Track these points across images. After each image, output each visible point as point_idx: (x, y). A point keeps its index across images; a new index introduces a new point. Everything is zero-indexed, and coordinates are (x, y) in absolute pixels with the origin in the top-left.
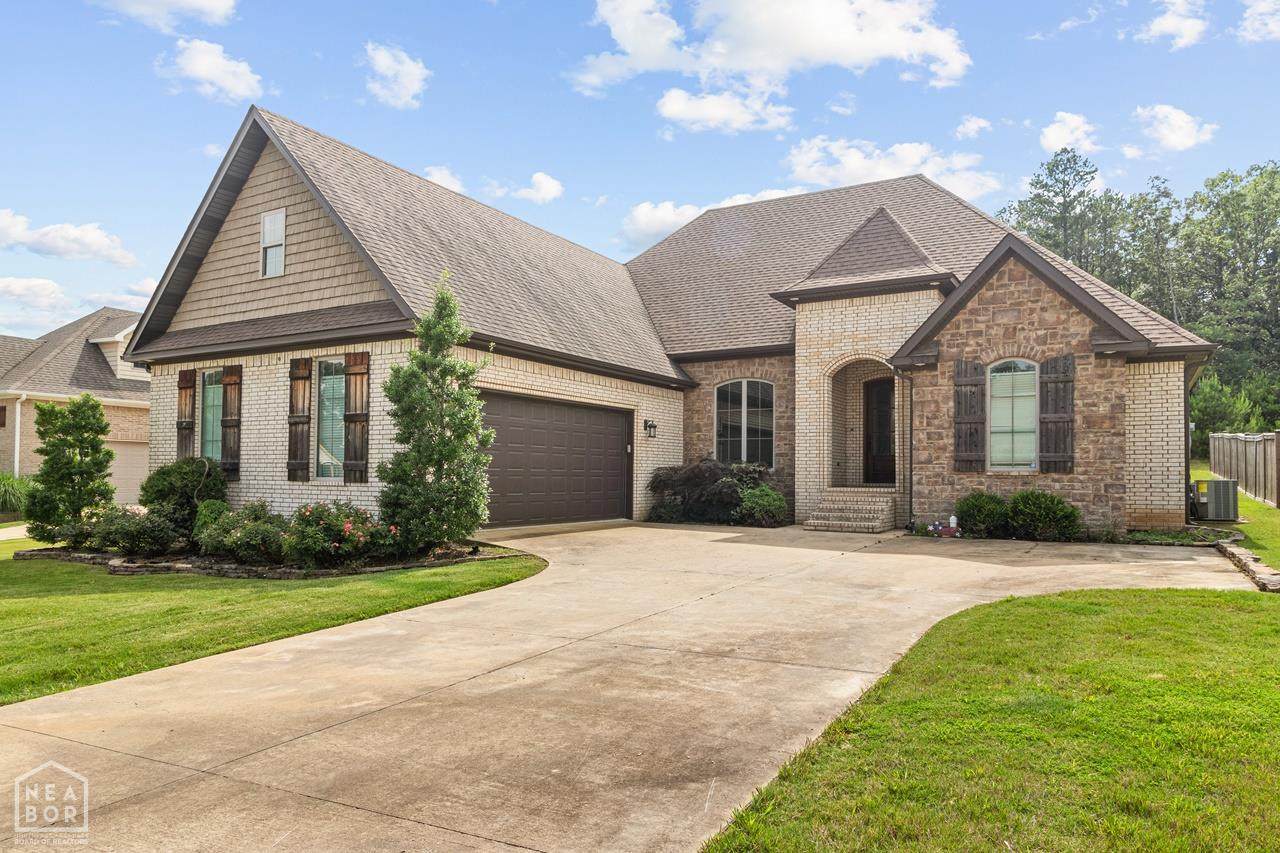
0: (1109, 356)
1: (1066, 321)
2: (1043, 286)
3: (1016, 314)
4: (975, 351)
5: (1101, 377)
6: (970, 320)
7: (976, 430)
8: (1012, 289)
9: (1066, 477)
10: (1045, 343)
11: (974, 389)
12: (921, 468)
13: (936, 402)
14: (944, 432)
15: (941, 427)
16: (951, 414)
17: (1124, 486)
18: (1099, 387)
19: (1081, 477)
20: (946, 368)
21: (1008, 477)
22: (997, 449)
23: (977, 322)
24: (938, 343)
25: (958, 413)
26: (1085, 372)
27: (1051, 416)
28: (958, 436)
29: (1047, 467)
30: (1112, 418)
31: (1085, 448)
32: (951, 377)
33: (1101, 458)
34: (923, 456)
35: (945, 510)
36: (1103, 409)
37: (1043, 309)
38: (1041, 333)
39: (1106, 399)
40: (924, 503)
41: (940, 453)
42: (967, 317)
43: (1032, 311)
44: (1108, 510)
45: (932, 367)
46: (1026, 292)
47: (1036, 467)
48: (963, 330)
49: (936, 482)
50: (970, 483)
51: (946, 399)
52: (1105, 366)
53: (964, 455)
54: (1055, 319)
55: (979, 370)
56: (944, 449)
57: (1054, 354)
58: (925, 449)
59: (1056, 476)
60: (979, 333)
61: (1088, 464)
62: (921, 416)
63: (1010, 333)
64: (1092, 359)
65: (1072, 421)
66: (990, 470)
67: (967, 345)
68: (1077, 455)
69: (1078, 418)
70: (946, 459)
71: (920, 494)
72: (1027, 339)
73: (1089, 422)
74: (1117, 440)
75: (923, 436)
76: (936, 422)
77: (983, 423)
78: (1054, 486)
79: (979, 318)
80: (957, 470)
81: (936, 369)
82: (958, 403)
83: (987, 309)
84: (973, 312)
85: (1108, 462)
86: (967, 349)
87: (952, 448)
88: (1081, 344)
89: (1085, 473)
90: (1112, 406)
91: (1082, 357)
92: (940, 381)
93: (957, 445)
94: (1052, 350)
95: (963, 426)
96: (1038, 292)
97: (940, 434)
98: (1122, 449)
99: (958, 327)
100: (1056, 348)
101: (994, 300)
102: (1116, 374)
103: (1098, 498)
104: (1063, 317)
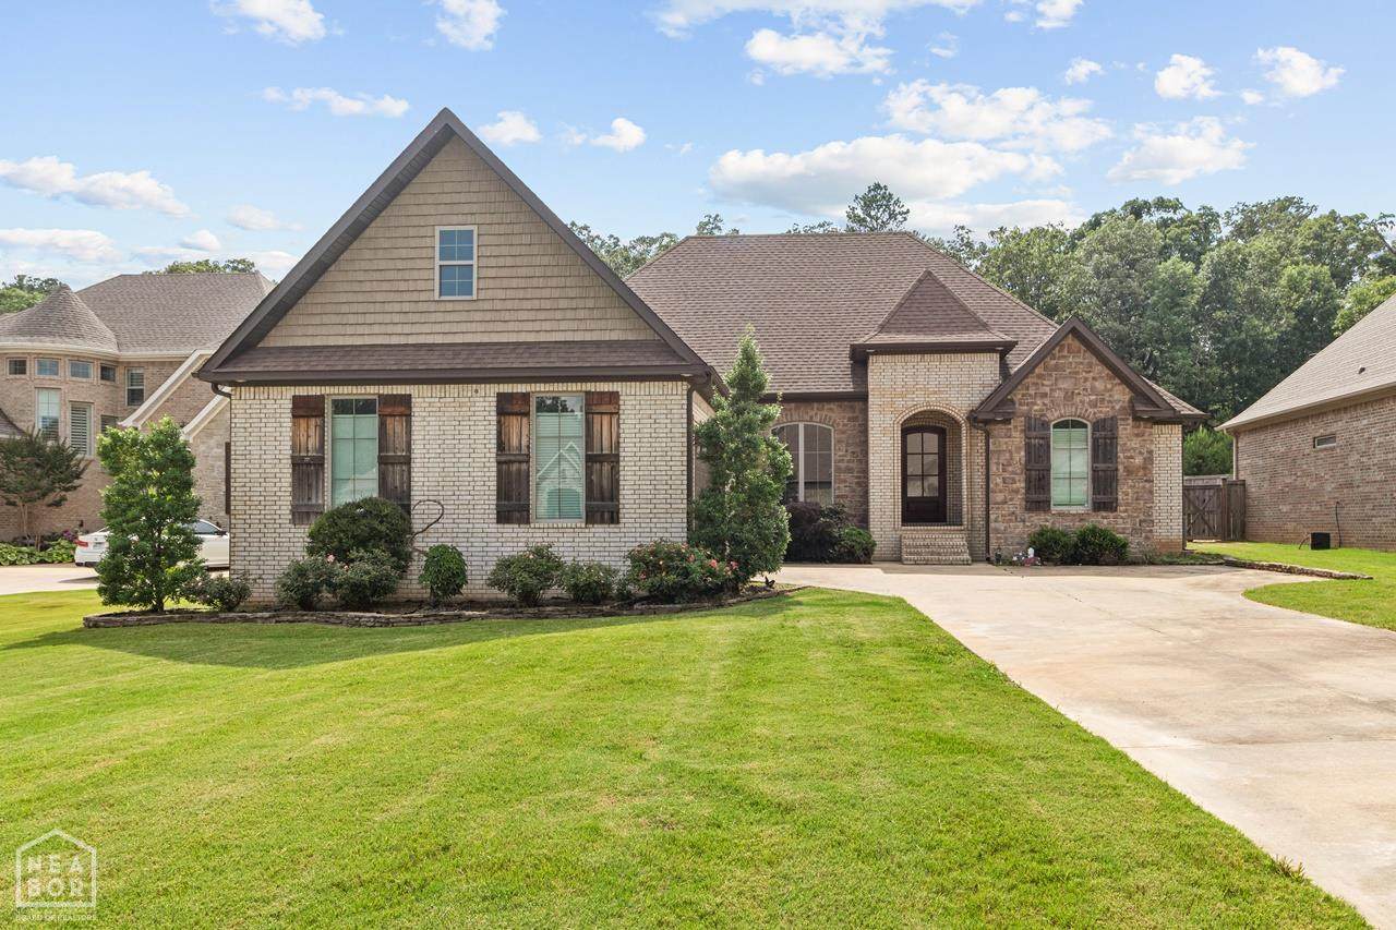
0: (1143, 419)
1: (1111, 390)
2: (1094, 360)
3: (1073, 380)
4: (1042, 410)
5: (1137, 435)
6: (1037, 384)
7: (1044, 477)
8: (1071, 360)
9: (1111, 515)
10: (1096, 406)
11: (1041, 442)
12: (998, 508)
13: (1010, 451)
14: (1017, 478)
15: (1014, 473)
16: (1023, 462)
17: (1153, 521)
18: (1135, 443)
19: (1123, 515)
20: (1018, 422)
21: (1069, 515)
22: (1058, 492)
23: (1043, 385)
24: (1012, 401)
25: (1028, 461)
26: (1125, 430)
27: (1101, 466)
28: (1028, 481)
29: (1098, 506)
30: (1145, 468)
31: (1125, 491)
32: (1022, 431)
33: (1137, 499)
34: (999, 497)
35: (1018, 544)
36: (1138, 461)
37: (1094, 378)
38: (1093, 397)
39: (1140, 453)
40: (1000, 538)
41: (1014, 495)
42: (1035, 380)
43: (1086, 380)
44: (1141, 540)
45: (1007, 421)
46: (1082, 363)
47: (1088, 506)
48: (1032, 392)
49: (1011, 520)
50: (1039, 520)
51: (1018, 449)
52: (1139, 427)
53: (1034, 497)
54: (1103, 388)
55: (1045, 425)
56: (1017, 491)
57: (1102, 416)
58: (1001, 492)
59: (1104, 514)
60: (1044, 395)
61: (1127, 504)
62: (998, 464)
63: (1069, 396)
64: (1130, 421)
65: (1117, 470)
66: (1054, 509)
67: (1035, 404)
68: (1120, 497)
69: (1121, 467)
70: (1019, 500)
71: (997, 531)
72: (1082, 402)
73: (1129, 471)
74: (1148, 485)
75: (999, 480)
76: (1010, 469)
77: (1049, 470)
78: (1104, 521)
79: (1045, 382)
80: (1028, 509)
81: (1010, 423)
82: (1028, 453)
83: (1051, 375)
84: (1040, 376)
85: (1142, 502)
86: (1036, 407)
87: (1023, 491)
88: (1123, 408)
89: (1126, 511)
90: (1145, 459)
91: (1123, 419)
92: (1014, 434)
93: (1028, 489)
94: (1101, 412)
95: (1033, 473)
96: (1090, 365)
97: (1013, 479)
98: (1151, 492)
99: (1027, 389)
100: (1104, 411)
101: (1056, 368)
102: (1147, 434)
103: (1135, 531)
104: (1109, 386)
